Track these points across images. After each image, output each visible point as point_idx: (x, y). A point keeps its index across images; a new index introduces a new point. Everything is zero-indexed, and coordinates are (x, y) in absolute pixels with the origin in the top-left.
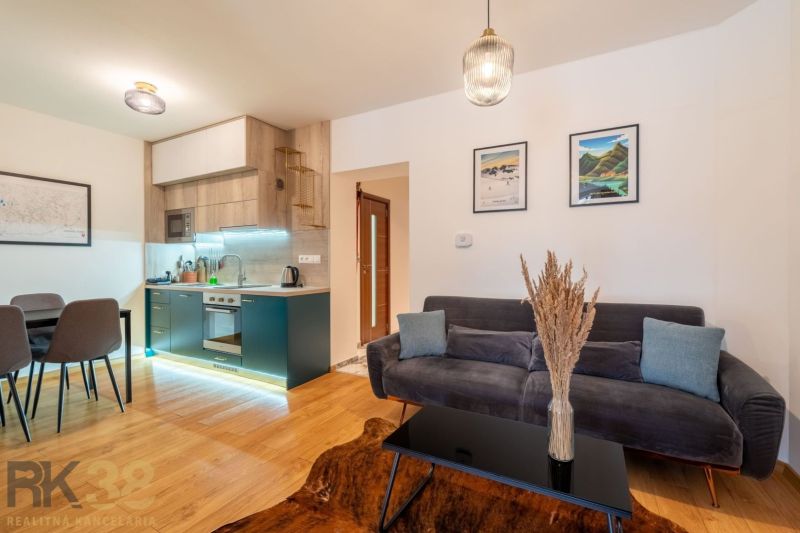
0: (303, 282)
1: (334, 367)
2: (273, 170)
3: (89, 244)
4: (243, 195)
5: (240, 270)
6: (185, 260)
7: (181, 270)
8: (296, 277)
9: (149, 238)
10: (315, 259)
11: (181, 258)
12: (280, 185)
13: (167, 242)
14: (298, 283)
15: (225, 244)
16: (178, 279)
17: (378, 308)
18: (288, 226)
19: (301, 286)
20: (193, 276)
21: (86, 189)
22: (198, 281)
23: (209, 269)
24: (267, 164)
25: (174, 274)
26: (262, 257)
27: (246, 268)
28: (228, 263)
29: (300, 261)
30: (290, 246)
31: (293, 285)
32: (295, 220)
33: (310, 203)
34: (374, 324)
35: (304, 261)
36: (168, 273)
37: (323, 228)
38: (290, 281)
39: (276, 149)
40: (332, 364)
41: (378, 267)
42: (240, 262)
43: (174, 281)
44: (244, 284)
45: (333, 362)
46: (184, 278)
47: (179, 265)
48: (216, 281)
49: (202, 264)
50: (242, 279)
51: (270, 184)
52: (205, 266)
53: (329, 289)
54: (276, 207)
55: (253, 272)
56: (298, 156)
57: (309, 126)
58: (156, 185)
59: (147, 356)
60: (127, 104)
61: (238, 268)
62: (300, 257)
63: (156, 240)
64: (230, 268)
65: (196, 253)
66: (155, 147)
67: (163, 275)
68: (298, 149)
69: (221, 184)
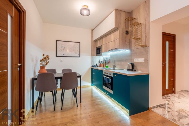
0: (136, 69)
1: (151, 108)
2: (125, 28)
3: (80, 57)
4: (114, 38)
5: (114, 64)
6: (101, 60)
7: (100, 63)
8: (133, 67)
9: (92, 55)
10: (142, 60)
11: (100, 60)
12: (127, 33)
13: (96, 56)
14: (134, 70)
15: (110, 56)
16: (99, 66)
17: (169, 81)
18: (130, 48)
19: (136, 71)
20: (102, 65)
21: (79, 43)
22: (104, 66)
23: (106, 63)
24: (122, 26)
25: (98, 64)
26: (121, 60)
27: (116, 63)
28: (111, 61)
29: (135, 61)
30: (131, 55)
31: (132, 70)
32: (133, 45)
33: (139, 37)
34: (167, 88)
35: (137, 61)
36: (96, 64)
37: (146, 46)
38: (131, 68)
39: (126, 20)
40: (150, 107)
41: (169, 64)
42: (114, 61)
43: (98, 66)
44: (115, 68)
45: (150, 106)
46: (100, 66)
47: (99, 62)
48: (108, 67)
49: (104, 62)
50: (114, 67)
51: (123, 33)
52: (105, 62)
53: (149, 73)
54: (126, 41)
55: (118, 64)
56: (134, 20)
57: (139, 6)
58: (94, 41)
59: (92, 86)
60: (81, 14)
61: (113, 63)
62: (135, 59)
63: (94, 56)
64: (111, 63)
65: (103, 58)
66: (94, 31)
67: (95, 65)
68: (134, 17)
69: (108, 36)
